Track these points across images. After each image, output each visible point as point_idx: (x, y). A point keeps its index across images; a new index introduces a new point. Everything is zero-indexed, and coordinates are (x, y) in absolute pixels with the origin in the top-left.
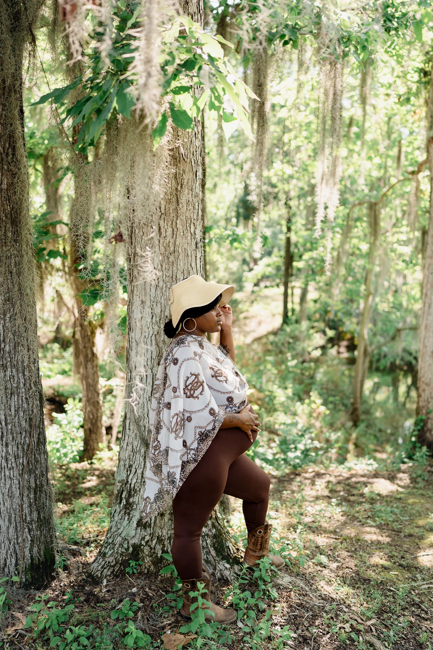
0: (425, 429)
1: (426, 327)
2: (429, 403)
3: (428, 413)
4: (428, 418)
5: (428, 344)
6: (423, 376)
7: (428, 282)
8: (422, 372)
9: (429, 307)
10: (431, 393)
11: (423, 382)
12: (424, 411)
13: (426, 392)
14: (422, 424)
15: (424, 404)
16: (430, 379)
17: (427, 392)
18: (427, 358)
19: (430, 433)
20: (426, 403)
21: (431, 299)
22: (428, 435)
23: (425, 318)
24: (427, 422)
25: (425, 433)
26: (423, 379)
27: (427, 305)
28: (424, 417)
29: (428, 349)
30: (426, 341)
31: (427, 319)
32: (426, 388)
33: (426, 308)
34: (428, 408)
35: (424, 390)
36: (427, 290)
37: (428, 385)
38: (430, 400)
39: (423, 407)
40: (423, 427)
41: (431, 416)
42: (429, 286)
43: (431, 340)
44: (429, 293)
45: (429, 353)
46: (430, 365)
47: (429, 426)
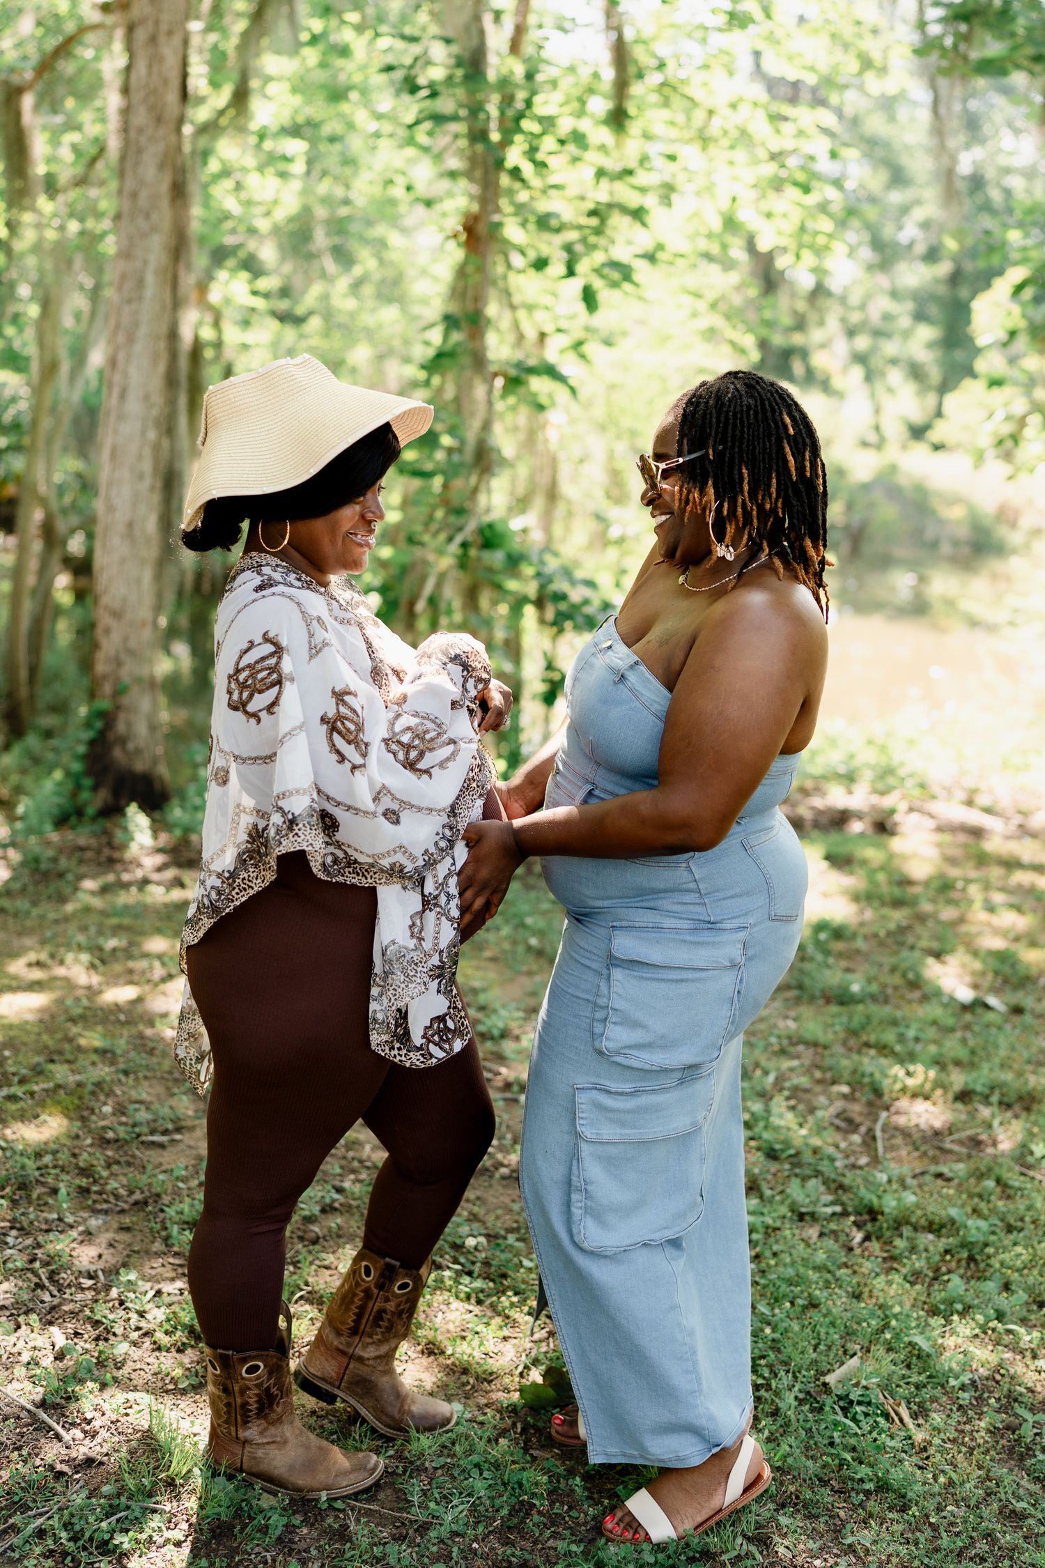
0: (111, 736)
1: (113, 454)
2: (119, 664)
3: (118, 693)
4: (118, 708)
5: (117, 503)
6: (108, 590)
8: (105, 576)
9: (122, 397)
10: (126, 639)
11: (106, 608)
12: (107, 688)
13: (114, 635)
14: (99, 724)
15: (109, 669)
16: (125, 600)
17: (116, 637)
18: (117, 541)
19: (124, 748)
20: (114, 666)
21: (126, 375)
22: (117, 753)
23: (111, 429)
24: (114, 719)
25: (110, 749)
26: (105, 600)
28: (105, 704)
29: (118, 515)
30: (113, 492)
32: (115, 624)
33: (114, 401)
34: (117, 680)
35: (107, 631)
36: (117, 349)
37: (117, 615)
38: (123, 656)
39: (105, 677)
40: (102, 734)
41: (125, 701)
42: (121, 338)
43: (126, 490)
44: (121, 357)
45: (121, 527)
46: (123, 561)
47: (121, 727)
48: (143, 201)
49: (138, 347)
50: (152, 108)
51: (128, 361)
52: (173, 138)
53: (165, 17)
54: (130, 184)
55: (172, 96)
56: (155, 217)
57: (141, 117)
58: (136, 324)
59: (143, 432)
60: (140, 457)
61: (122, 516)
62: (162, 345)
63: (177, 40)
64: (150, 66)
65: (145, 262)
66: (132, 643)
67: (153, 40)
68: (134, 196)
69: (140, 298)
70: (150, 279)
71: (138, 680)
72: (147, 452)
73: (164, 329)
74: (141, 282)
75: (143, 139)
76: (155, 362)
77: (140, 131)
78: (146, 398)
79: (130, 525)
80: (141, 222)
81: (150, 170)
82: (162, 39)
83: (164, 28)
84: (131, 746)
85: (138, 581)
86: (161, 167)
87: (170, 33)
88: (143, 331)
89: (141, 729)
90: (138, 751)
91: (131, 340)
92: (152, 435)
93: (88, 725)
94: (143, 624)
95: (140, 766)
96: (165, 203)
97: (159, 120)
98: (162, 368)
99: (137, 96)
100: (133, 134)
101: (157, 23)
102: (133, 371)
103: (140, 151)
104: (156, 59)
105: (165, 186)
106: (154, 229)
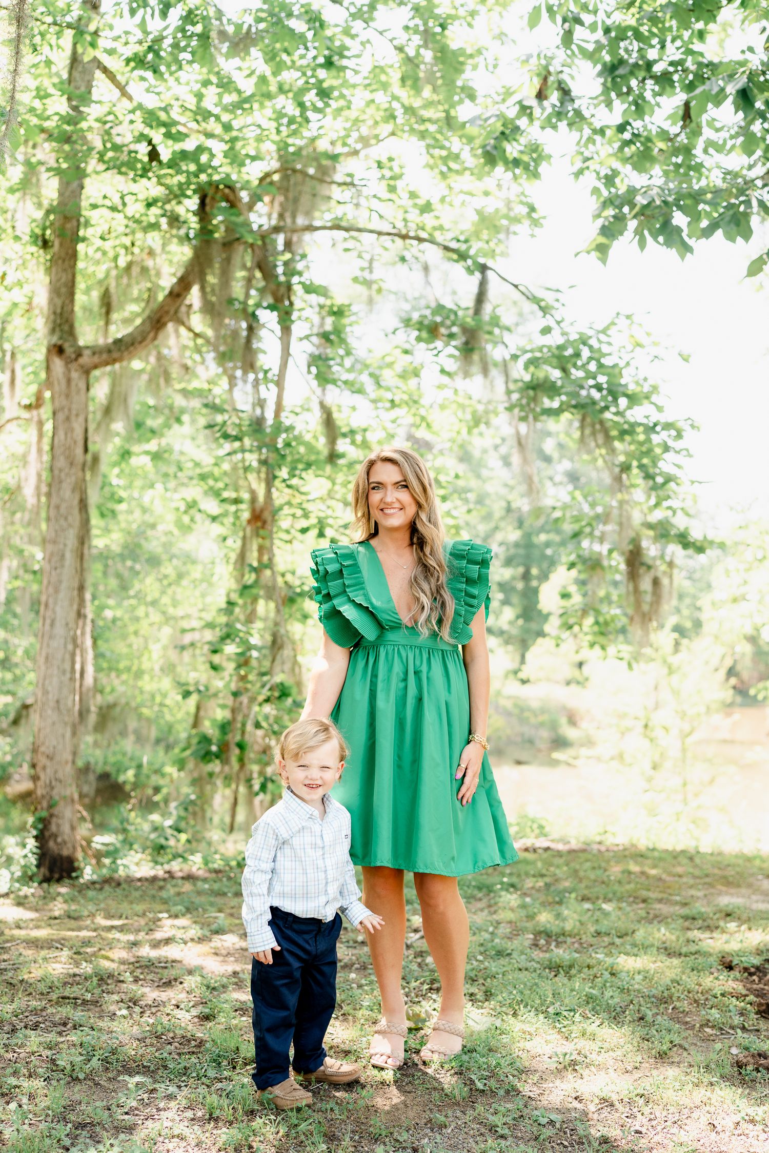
0: (47, 834)
1: (47, 658)
2: (52, 788)
3: (50, 807)
4: (51, 816)
5: (50, 689)
6: (43, 743)
7: (49, 582)
9: (52, 624)
10: (56, 772)
11: (43, 753)
12: (45, 804)
13: (48, 770)
14: (40, 826)
15: (44, 792)
16: (54, 748)
18: (49, 712)
19: (55, 841)
20: (48, 789)
21: (54, 612)
22: (52, 844)
23: (45, 645)
24: (50, 823)
25: (47, 842)
26: (42, 749)
27: (48, 622)
28: (44, 814)
29: (50, 696)
30: (47, 682)
31: (48, 645)
32: (48, 763)
33: (47, 627)
34: (51, 797)
35: (44, 768)
36: (48, 596)
37: (50, 758)
38: (54, 783)
39: (43, 796)
40: (44, 831)
41: (55, 811)
42: (51, 590)
43: (55, 680)
44: (51, 601)
45: (52, 704)
46: (54, 723)
47: (53, 828)
48: (63, 510)
49: (62, 595)
50: (67, 458)
51: (55, 603)
52: (80, 474)
53: (74, 406)
54: (55, 500)
55: (79, 450)
56: (70, 518)
57: (61, 462)
58: (60, 582)
59: (65, 647)
60: (63, 660)
61: (52, 697)
62: (76, 593)
63: (81, 419)
64: (66, 434)
65: (65, 545)
66: (60, 775)
67: (68, 419)
68: (58, 507)
69: (63, 566)
70: (68, 555)
71: (65, 798)
72: (68, 657)
73: (76, 585)
74: (63, 556)
75: (63, 475)
76: (71, 605)
77: (61, 470)
78: (67, 624)
79: (58, 702)
80: (62, 522)
81: (66, 492)
82: (73, 418)
83: (74, 412)
84: (59, 840)
85: (63, 736)
86: (73, 491)
87: (77, 415)
88: (64, 585)
89: (66, 828)
90: (65, 842)
91: (57, 591)
92: (70, 647)
93: (34, 826)
94: (67, 762)
95: (65, 853)
96: (76, 511)
97: (72, 464)
98: (75, 607)
99: (58, 451)
100: (56, 472)
101: (70, 410)
102: (58, 609)
103: (61, 482)
104: (69, 430)
105: (76, 502)
106: (70, 526)
